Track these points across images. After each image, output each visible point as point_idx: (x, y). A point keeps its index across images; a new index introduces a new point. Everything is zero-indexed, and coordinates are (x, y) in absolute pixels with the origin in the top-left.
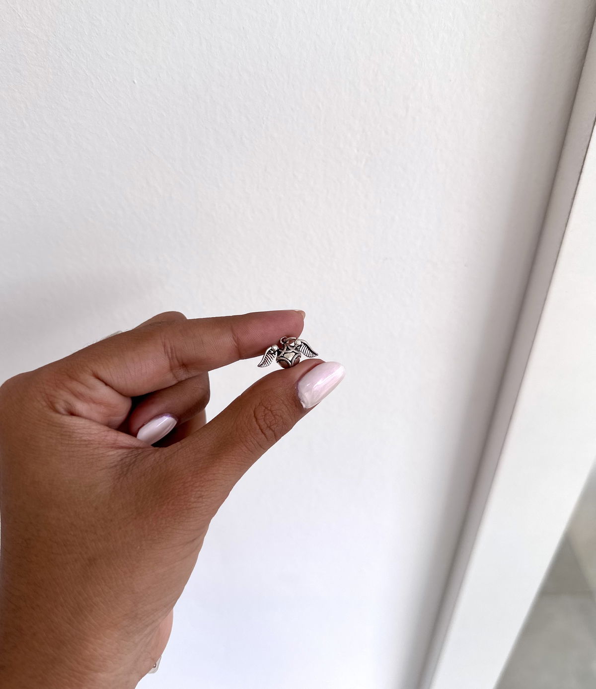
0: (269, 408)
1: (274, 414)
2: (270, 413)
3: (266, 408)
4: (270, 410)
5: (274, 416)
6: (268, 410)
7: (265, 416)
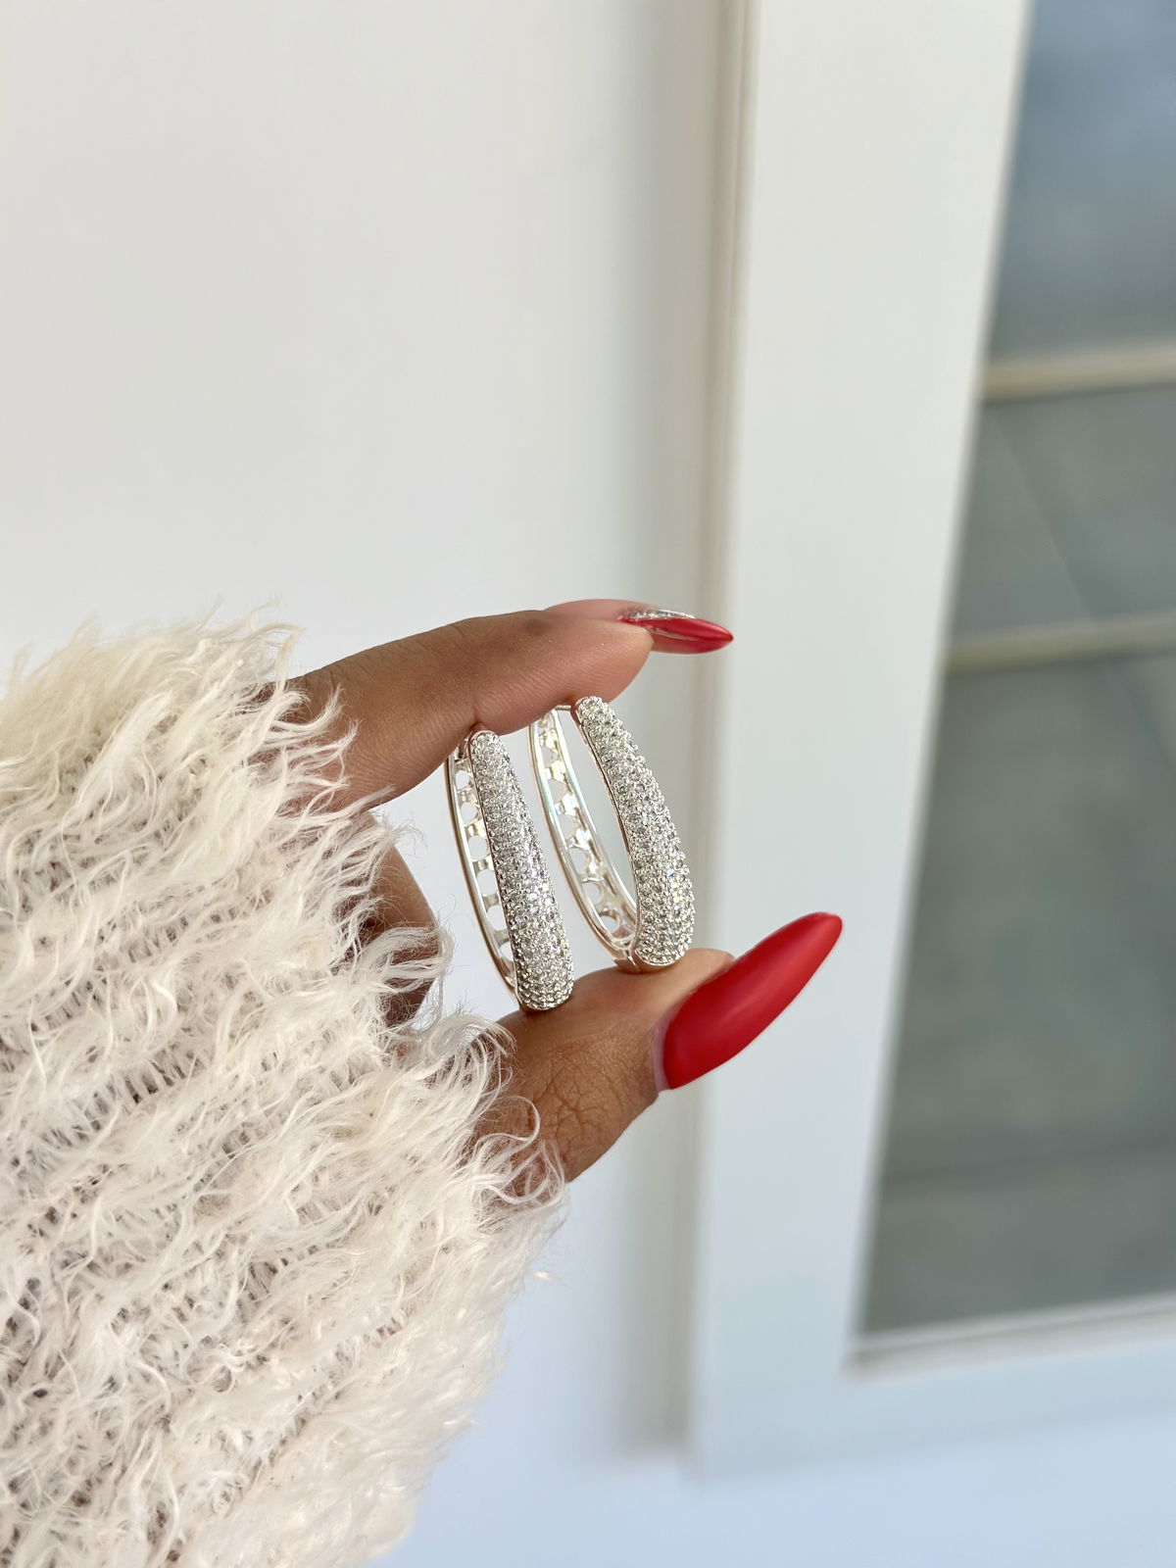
4: (575, 1110)
5: (582, 1124)
6: (570, 1109)
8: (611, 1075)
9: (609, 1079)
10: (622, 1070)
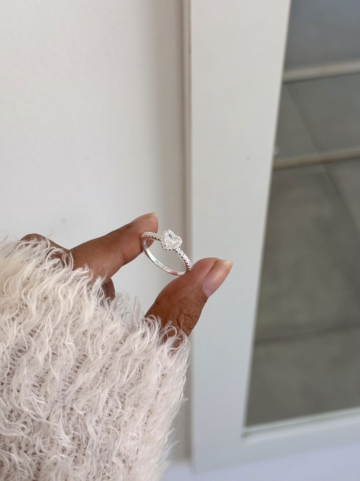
0: (188, 314)
1: (191, 317)
2: (189, 317)
3: (185, 315)
4: (189, 315)
5: (191, 318)
6: (187, 316)
7: (185, 321)
8: (195, 302)
9: (195, 304)
10: (197, 300)
